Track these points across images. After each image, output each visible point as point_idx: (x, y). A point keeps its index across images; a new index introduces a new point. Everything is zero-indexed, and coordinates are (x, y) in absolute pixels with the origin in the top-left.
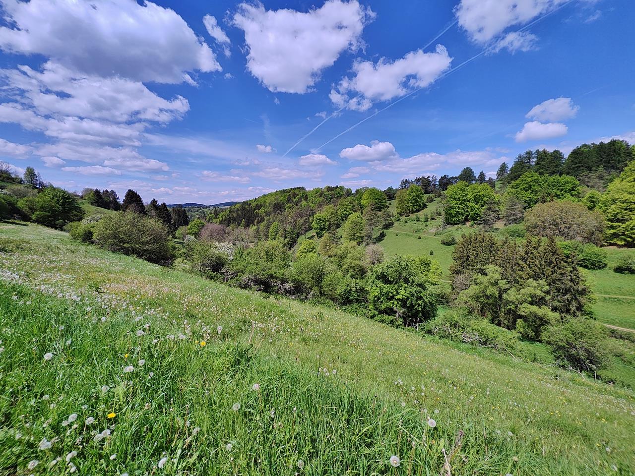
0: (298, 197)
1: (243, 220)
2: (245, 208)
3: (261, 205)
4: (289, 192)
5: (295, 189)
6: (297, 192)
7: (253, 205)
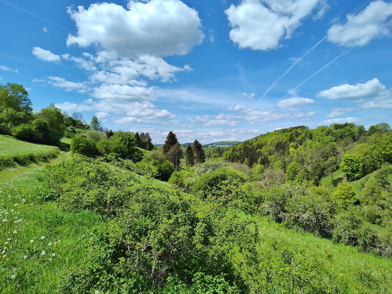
0: (301, 136)
1: (246, 159)
2: (247, 148)
3: (262, 144)
4: (290, 131)
5: (297, 128)
6: (300, 131)
7: (255, 144)
